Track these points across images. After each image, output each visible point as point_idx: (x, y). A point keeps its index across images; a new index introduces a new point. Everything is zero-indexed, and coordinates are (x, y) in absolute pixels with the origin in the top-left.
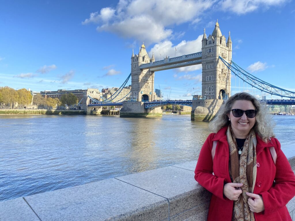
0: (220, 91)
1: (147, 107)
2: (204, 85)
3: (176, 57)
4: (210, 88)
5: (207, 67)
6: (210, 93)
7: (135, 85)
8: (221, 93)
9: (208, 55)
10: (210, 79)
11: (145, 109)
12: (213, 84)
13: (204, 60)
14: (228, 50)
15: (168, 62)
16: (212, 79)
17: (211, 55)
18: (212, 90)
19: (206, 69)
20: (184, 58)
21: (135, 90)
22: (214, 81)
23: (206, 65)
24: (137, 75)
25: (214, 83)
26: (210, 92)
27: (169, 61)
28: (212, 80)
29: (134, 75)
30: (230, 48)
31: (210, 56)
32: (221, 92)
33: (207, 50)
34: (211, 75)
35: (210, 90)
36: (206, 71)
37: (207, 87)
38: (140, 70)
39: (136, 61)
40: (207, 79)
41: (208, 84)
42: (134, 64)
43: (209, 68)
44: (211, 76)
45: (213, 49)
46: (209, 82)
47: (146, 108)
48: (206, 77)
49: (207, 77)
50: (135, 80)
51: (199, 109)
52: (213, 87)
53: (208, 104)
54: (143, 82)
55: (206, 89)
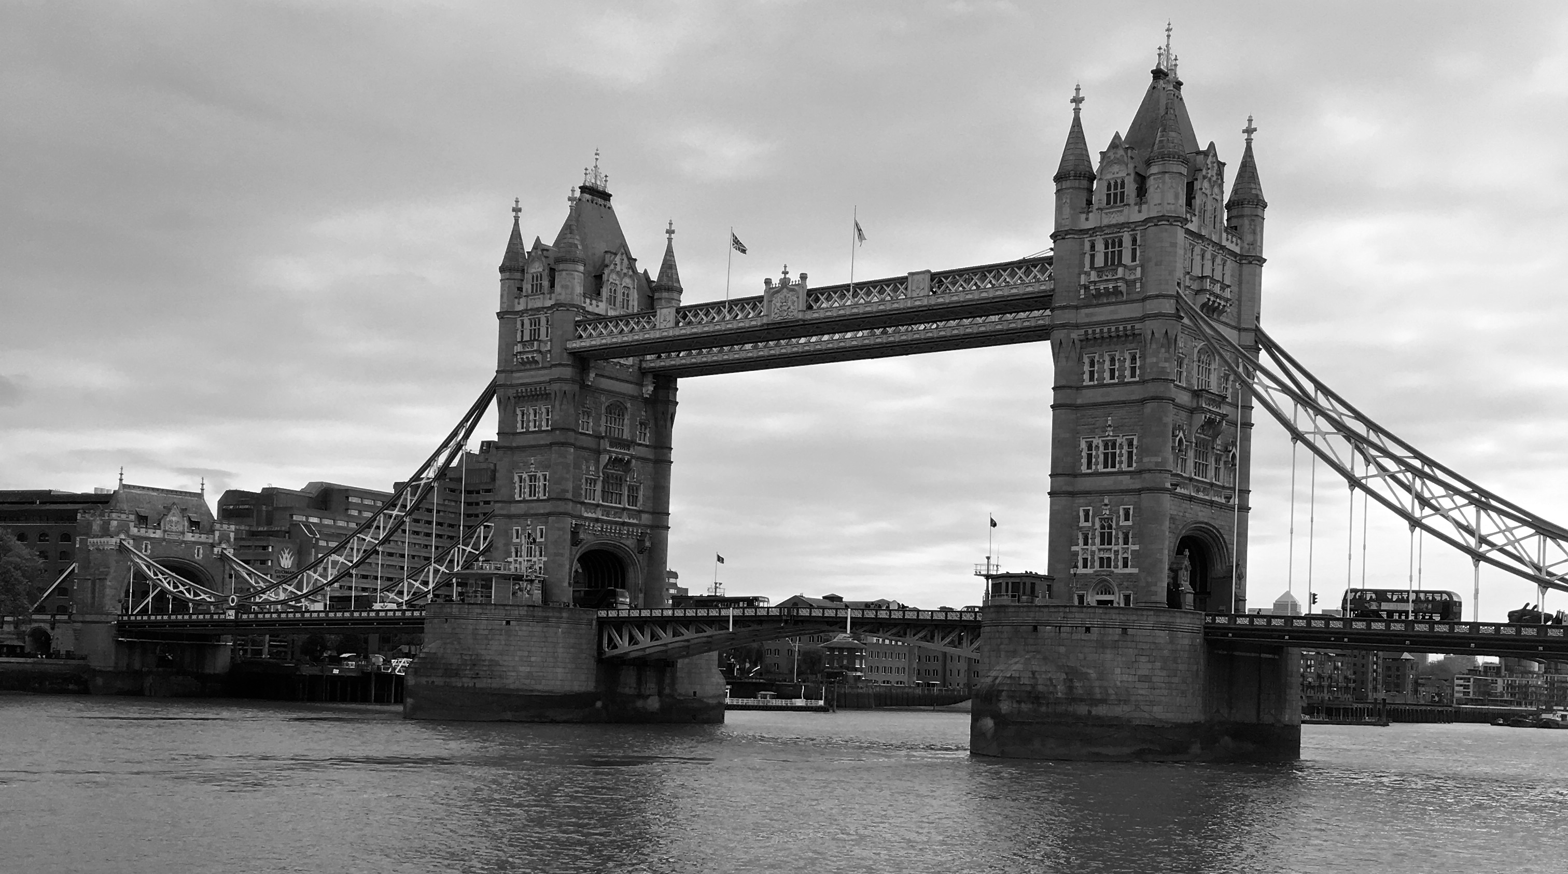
2: (1063, 500)
3: (860, 286)
4: (1106, 524)
5: (1087, 368)
6: (1106, 562)
7: (524, 475)
9: (1101, 287)
10: (1110, 460)
11: (598, 661)
12: (1133, 498)
13: (1068, 317)
15: (796, 311)
16: (1125, 458)
17: (1123, 289)
18: (1126, 543)
19: (1079, 388)
20: (920, 297)
21: (526, 516)
22: (1139, 472)
23: (1080, 360)
24: (545, 396)
25: (1139, 491)
26: (1104, 555)
27: (802, 305)
28: (1124, 467)
29: (520, 399)
30: (1248, 238)
31: (1117, 292)
33: (1093, 248)
34: (1116, 429)
35: (1106, 539)
36: (1079, 401)
37: (1087, 513)
38: (564, 359)
39: (537, 289)
40: (1090, 457)
41: (1097, 499)
42: (521, 313)
43: (1107, 381)
44: (1119, 441)
45: (1134, 242)
46: (1106, 482)
47: (607, 654)
48: (1083, 445)
49: (1090, 447)
50: (529, 439)
51: (1033, 673)
52: (1127, 519)
53: (1101, 645)
54: (586, 454)
55: (1081, 528)
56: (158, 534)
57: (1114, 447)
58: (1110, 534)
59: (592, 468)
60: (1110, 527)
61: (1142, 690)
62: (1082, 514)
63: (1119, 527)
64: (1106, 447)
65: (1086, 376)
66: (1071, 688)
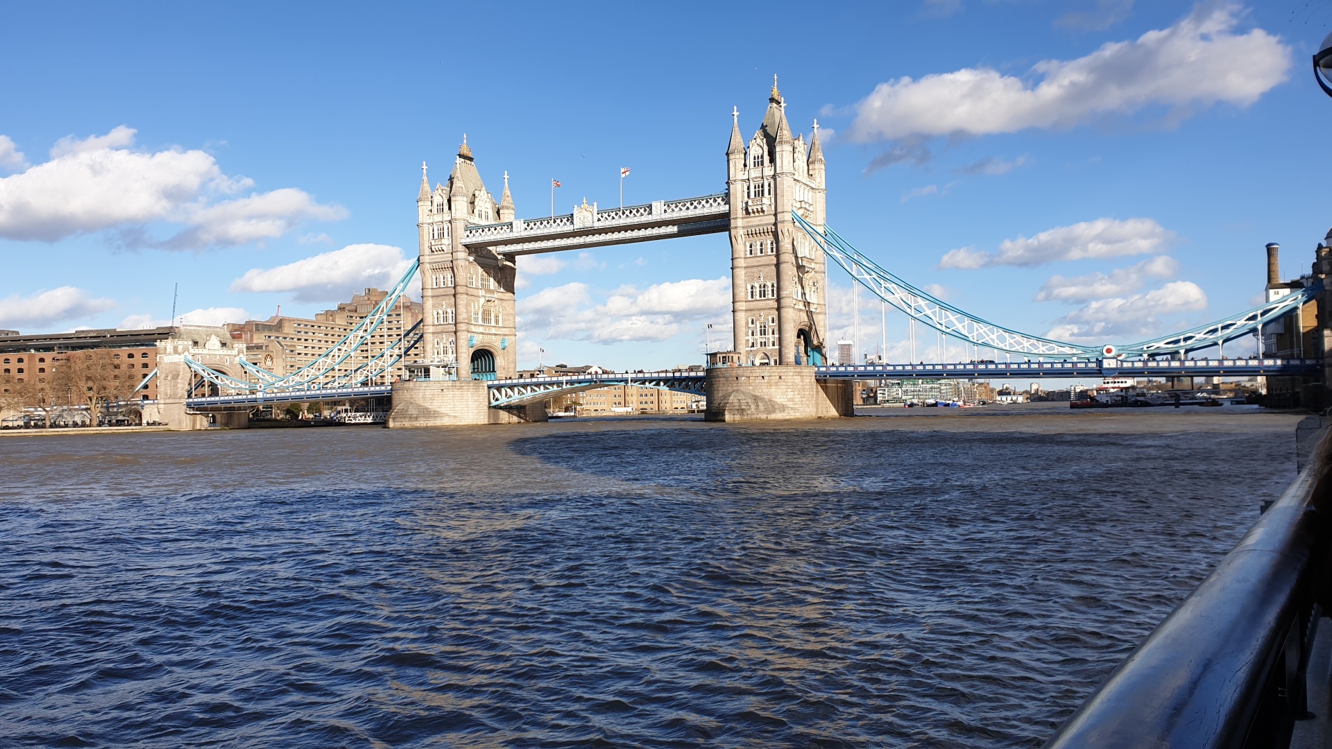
0: (799, 337)
1: (497, 403)
2: (740, 314)
4: (763, 326)
5: (748, 249)
6: (764, 344)
7: (441, 312)
8: (803, 342)
9: (755, 208)
11: (489, 407)
12: (776, 312)
13: (739, 223)
14: (813, 189)
15: (592, 222)
16: (770, 292)
17: (765, 209)
18: (773, 333)
20: (659, 214)
21: (442, 332)
22: (778, 299)
26: (763, 341)
27: (596, 219)
28: (770, 296)
30: (818, 180)
31: (763, 211)
32: (802, 337)
33: (748, 188)
34: (765, 278)
35: (763, 332)
36: (745, 265)
37: (753, 320)
38: (461, 248)
39: (441, 211)
40: (752, 292)
41: (756, 313)
42: (433, 224)
43: (759, 254)
44: (767, 283)
45: (769, 185)
46: (761, 304)
47: (494, 403)
48: (749, 286)
49: (752, 288)
50: (441, 292)
51: (739, 400)
52: (773, 322)
53: (770, 384)
54: (473, 298)
55: (749, 328)
56: (205, 351)
57: (764, 287)
58: (765, 330)
59: (476, 306)
60: (765, 327)
61: (790, 404)
62: (750, 321)
63: (769, 326)
64: (760, 287)
65: (748, 252)
66: (758, 406)
